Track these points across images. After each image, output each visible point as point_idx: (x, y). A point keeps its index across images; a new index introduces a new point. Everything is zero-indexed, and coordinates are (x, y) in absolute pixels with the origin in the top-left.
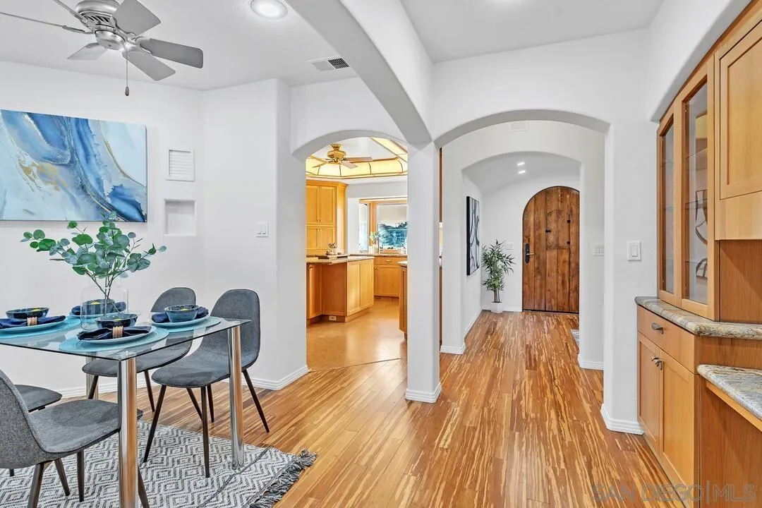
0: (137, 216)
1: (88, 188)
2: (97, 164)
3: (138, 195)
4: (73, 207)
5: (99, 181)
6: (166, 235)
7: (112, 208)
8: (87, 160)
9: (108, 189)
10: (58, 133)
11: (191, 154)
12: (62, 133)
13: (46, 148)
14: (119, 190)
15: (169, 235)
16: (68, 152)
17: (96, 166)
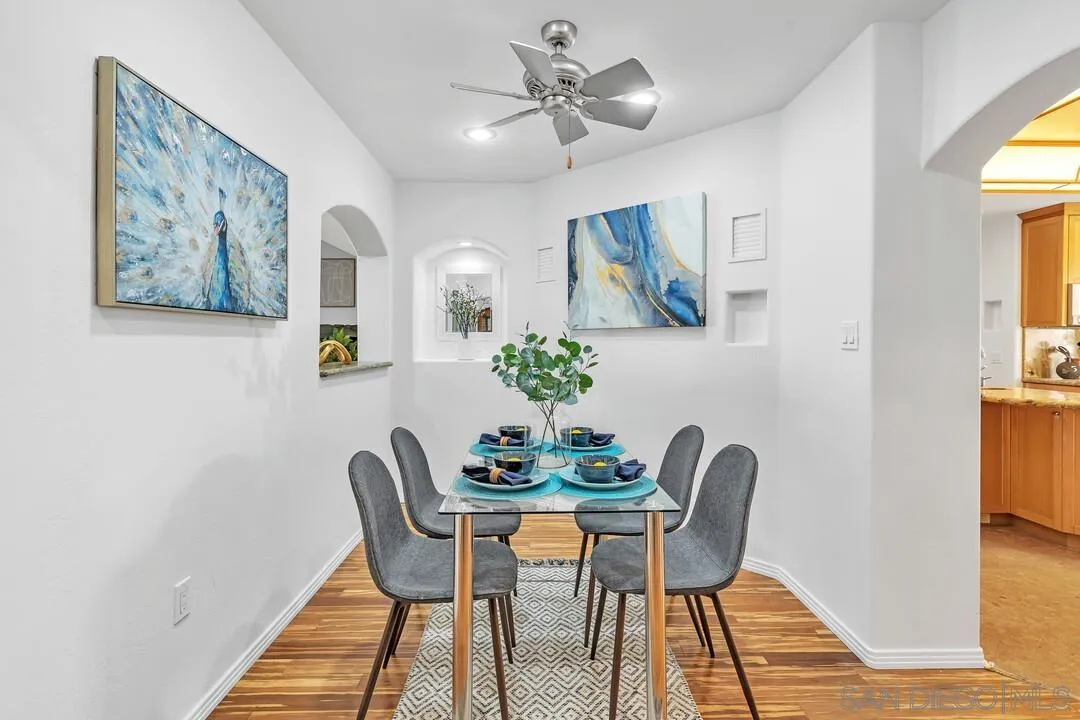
0: (692, 318)
1: (647, 288)
2: (655, 256)
3: (694, 290)
4: (635, 311)
5: (656, 277)
6: (730, 344)
7: (668, 310)
8: (646, 252)
9: (664, 286)
10: (624, 228)
11: (762, 217)
12: (626, 228)
13: (616, 247)
14: (674, 286)
15: (735, 344)
16: (631, 248)
17: (654, 259)
